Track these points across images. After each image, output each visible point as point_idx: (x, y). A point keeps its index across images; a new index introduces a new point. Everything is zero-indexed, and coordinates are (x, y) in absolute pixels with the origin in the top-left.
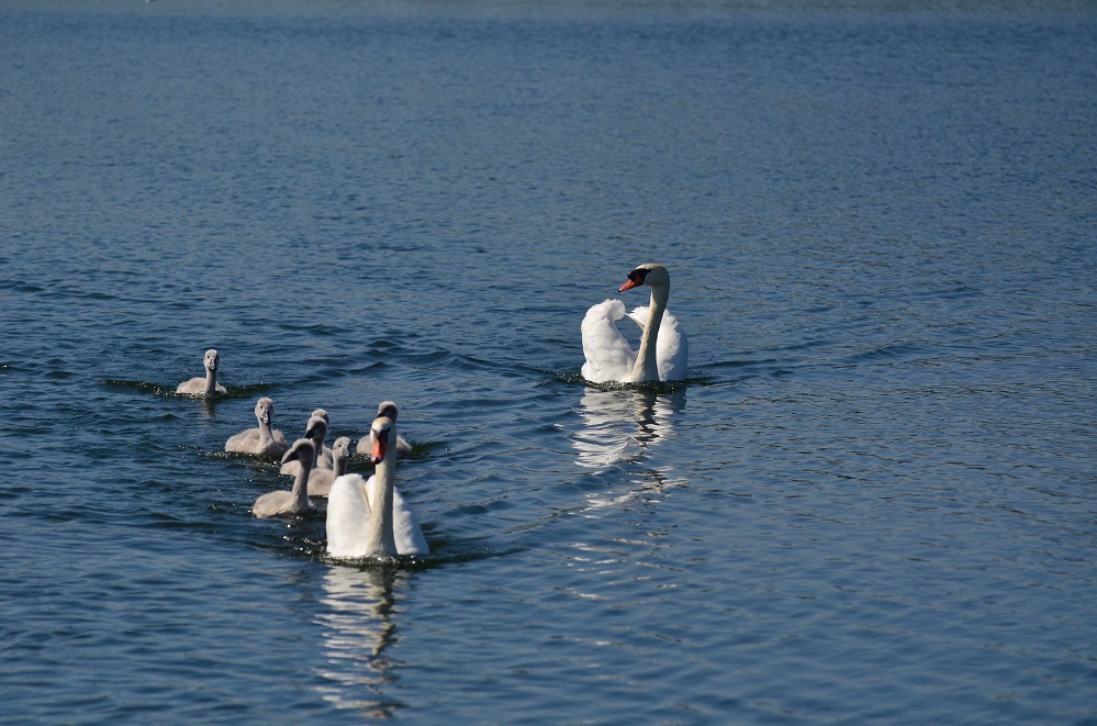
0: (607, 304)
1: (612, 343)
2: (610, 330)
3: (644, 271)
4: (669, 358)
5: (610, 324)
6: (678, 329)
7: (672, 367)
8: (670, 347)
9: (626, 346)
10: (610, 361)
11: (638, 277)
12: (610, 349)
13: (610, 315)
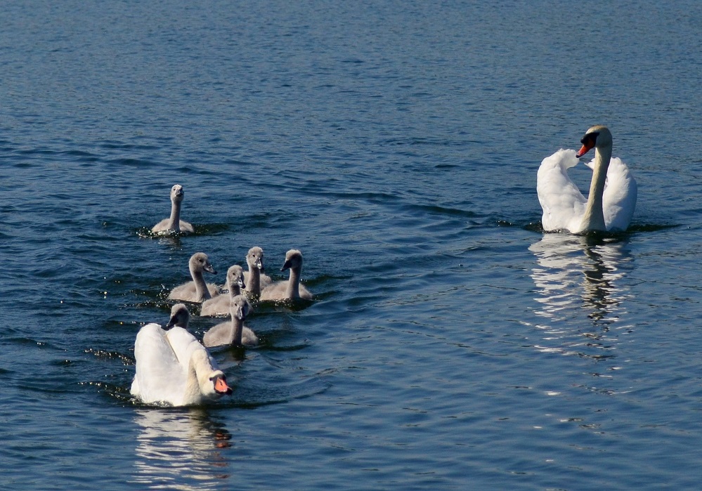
0: (560, 154)
1: (562, 188)
2: (561, 178)
4: (616, 202)
5: (562, 172)
6: (628, 176)
7: (619, 208)
8: (618, 192)
9: (576, 191)
10: (559, 205)
11: (590, 140)
12: (559, 194)
13: (561, 164)
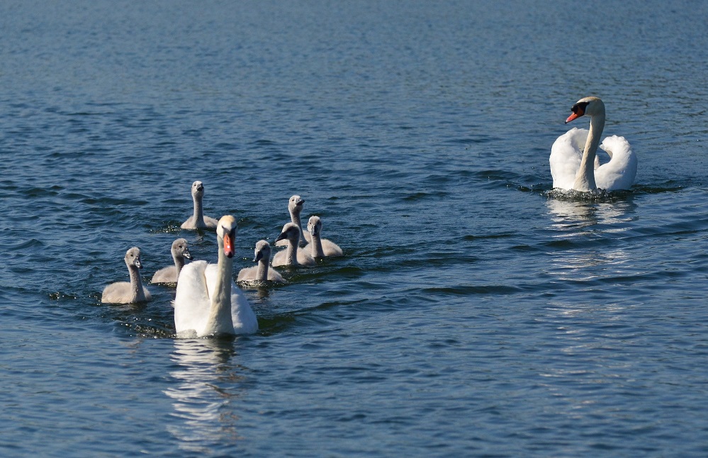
1: (567, 158)
2: (569, 149)
3: (584, 104)
10: (563, 172)
11: (580, 109)
12: (565, 163)
13: (573, 139)
